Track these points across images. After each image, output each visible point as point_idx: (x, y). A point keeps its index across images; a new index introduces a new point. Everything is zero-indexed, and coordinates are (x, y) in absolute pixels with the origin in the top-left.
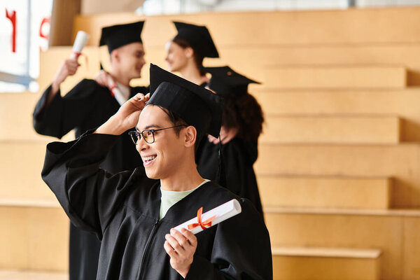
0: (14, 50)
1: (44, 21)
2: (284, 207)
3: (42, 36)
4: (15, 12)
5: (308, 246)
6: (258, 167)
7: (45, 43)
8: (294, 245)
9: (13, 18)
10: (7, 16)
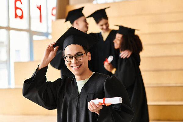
0: (41, 22)
1: (53, 9)
2: (157, 84)
3: (52, 15)
4: (40, 6)
5: (168, 101)
6: (142, 67)
7: (54, 18)
8: (162, 101)
9: (40, 8)
10: (37, 7)
